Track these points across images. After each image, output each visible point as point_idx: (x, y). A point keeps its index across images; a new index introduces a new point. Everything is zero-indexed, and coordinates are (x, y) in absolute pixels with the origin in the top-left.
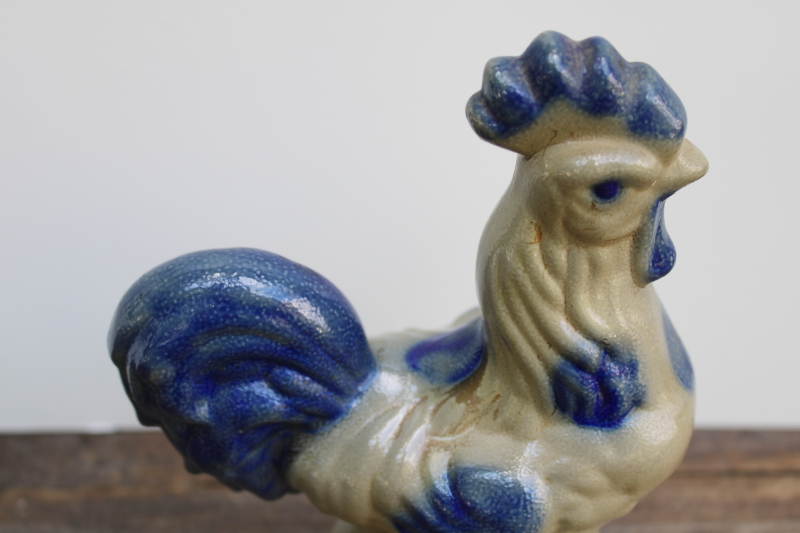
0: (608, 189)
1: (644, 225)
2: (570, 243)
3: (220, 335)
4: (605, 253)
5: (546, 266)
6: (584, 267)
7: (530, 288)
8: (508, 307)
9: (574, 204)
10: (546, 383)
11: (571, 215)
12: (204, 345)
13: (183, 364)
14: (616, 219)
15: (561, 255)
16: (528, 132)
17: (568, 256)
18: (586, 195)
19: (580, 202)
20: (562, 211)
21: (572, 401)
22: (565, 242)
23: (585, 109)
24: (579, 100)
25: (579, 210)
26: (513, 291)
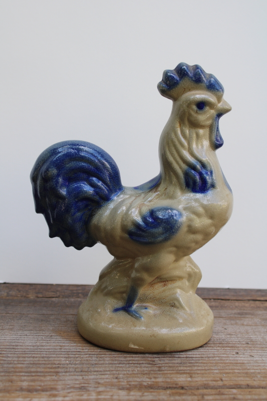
0: (201, 105)
1: (213, 123)
2: (190, 127)
3: (74, 161)
4: (201, 131)
5: (182, 135)
6: (195, 135)
7: (177, 143)
8: (170, 151)
9: (191, 111)
10: (183, 177)
11: (190, 115)
12: (68, 164)
13: (60, 171)
14: (204, 117)
15: (187, 132)
16: (176, 88)
17: (189, 132)
18: (195, 107)
19: (193, 110)
20: (187, 114)
21: (191, 183)
22: (188, 126)
23: (193, 81)
24: (192, 78)
25: (193, 113)
26: (171, 145)
